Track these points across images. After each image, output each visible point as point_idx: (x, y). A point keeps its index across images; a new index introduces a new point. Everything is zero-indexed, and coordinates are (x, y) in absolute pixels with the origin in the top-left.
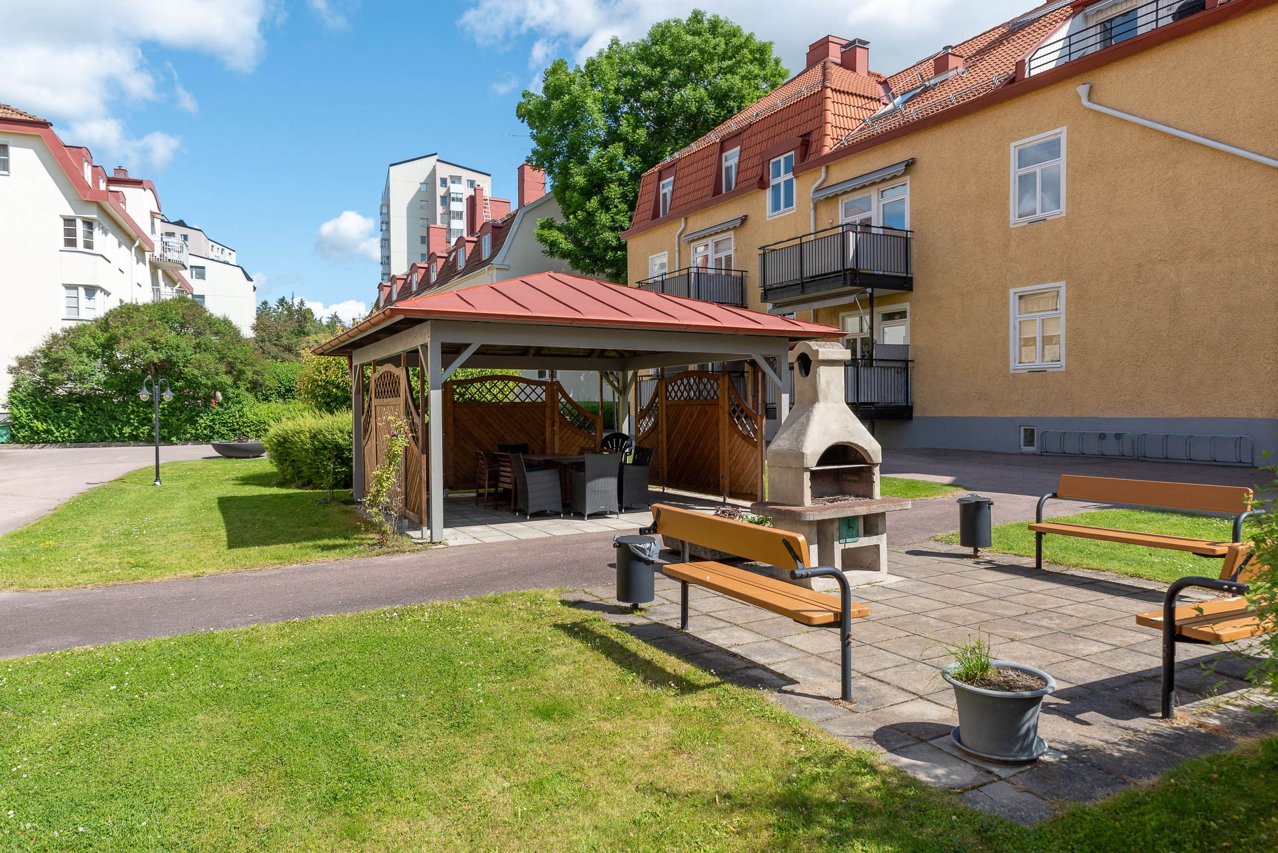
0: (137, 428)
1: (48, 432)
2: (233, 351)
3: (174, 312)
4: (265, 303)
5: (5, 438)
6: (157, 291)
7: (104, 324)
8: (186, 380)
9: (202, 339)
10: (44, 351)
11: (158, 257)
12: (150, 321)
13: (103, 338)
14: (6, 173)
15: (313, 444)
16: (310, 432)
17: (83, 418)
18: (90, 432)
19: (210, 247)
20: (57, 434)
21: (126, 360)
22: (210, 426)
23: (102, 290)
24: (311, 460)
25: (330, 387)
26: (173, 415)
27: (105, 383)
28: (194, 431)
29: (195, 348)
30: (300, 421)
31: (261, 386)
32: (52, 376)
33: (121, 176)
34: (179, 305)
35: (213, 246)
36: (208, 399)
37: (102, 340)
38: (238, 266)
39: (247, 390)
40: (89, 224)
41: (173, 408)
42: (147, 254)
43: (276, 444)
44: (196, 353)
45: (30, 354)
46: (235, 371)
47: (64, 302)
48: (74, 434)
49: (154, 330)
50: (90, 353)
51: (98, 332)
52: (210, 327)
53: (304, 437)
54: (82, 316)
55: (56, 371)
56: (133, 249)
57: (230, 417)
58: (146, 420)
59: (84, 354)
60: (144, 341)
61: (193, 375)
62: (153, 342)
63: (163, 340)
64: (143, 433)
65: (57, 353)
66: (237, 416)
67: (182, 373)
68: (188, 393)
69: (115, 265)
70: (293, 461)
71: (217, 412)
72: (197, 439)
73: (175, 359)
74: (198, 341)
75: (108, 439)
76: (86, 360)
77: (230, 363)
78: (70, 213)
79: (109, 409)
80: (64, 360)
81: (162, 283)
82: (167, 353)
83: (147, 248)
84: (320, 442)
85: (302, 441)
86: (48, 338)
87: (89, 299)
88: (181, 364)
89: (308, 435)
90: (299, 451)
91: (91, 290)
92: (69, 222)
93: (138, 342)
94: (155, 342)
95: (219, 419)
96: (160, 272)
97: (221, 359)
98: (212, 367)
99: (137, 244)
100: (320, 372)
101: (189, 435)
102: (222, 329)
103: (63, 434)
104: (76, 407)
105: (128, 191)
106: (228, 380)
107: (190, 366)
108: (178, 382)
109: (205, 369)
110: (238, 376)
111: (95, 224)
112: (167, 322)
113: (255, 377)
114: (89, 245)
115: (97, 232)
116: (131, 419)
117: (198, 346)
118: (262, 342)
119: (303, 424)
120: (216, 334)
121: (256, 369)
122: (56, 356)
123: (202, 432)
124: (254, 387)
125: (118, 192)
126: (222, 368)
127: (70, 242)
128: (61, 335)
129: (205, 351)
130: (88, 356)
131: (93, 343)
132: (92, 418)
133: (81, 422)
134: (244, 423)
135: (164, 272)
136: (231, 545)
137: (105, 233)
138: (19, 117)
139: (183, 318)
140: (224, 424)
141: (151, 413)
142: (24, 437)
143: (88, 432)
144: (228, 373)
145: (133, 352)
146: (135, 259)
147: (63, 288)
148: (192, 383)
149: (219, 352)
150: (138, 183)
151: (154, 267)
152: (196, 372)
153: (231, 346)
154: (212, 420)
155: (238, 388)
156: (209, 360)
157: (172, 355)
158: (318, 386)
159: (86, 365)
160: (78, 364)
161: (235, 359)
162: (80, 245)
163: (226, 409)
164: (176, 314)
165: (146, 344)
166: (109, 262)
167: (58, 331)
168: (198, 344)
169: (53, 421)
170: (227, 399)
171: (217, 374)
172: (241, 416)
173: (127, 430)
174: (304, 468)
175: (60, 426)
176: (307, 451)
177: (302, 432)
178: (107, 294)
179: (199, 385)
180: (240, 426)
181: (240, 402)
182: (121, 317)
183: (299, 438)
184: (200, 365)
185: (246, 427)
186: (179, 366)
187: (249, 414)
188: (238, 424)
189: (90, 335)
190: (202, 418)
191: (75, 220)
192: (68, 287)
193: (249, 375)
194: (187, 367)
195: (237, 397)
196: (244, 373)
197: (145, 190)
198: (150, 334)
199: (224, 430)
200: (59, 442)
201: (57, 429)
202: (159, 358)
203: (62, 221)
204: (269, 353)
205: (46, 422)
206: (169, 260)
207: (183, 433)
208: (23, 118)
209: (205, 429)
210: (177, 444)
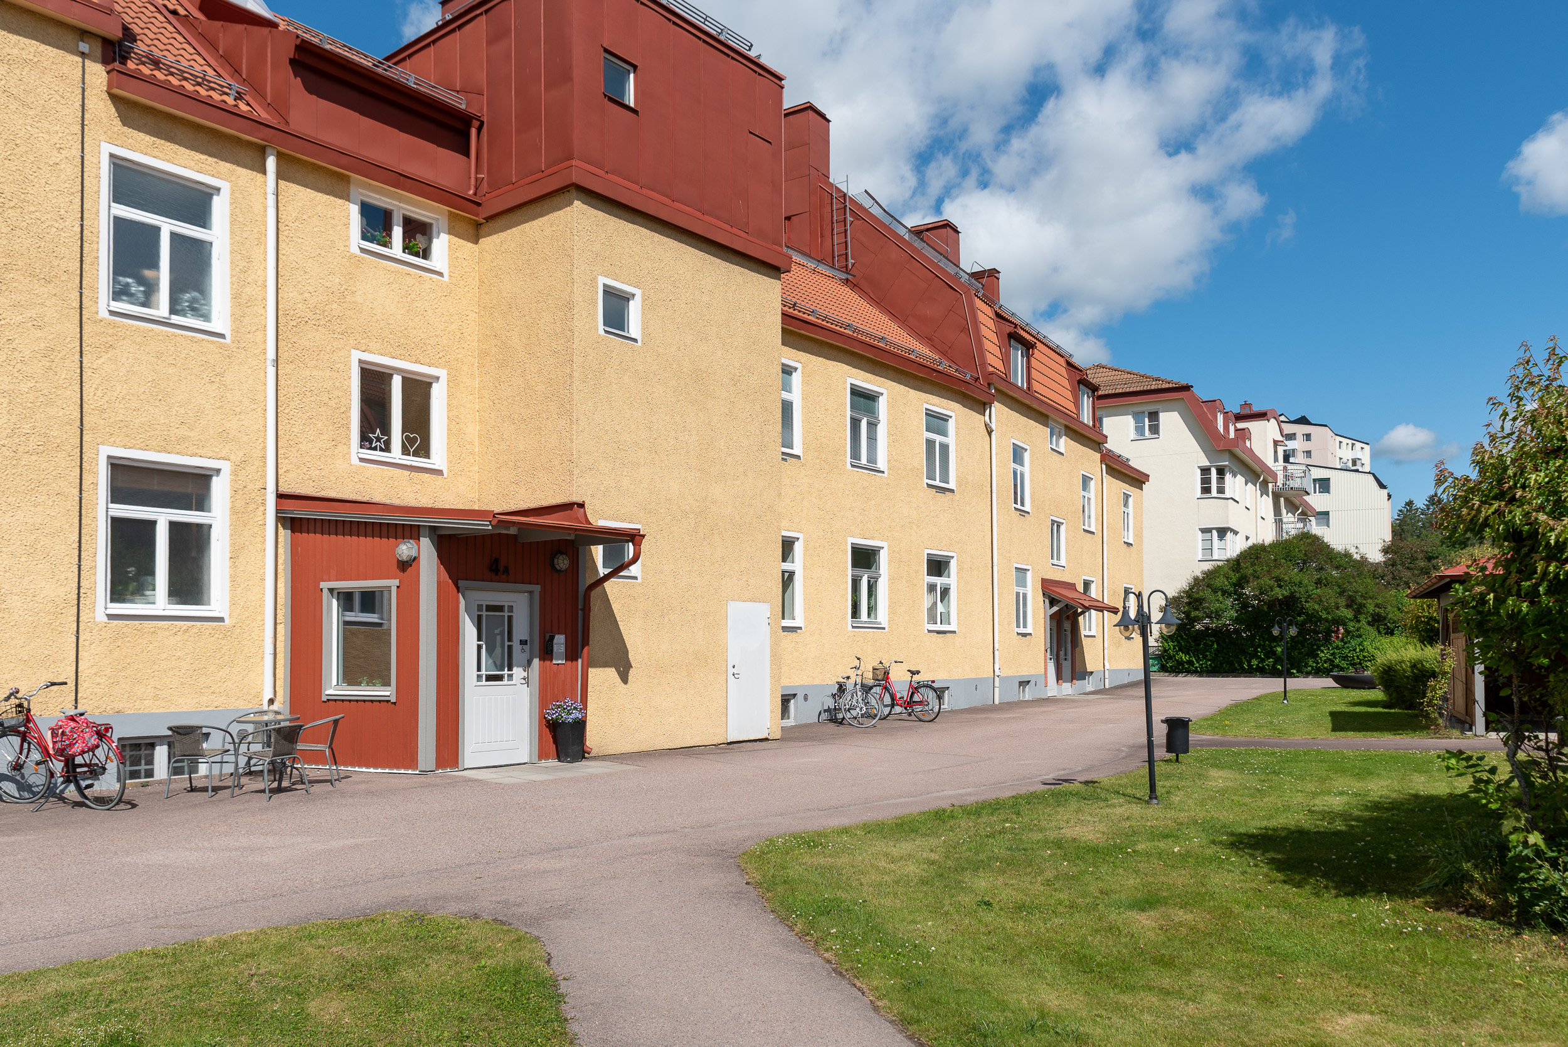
0: (1263, 660)
1: (1190, 663)
2: (1354, 584)
3: (1297, 550)
4: (1410, 503)
5: (1157, 667)
6: (1279, 522)
7: (1236, 564)
8: (1307, 615)
9: (1323, 574)
10: (1187, 592)
11: (1281, 486)
12: (1275, 560)
13: (1234, 577)
14: (1156, 436)
15: (1413, 672)
16: (1411, 662)
17: (1218, 651)
18: (1223, 664)
19: (1338, 443)
20: (1197, 665)
21: (1255, 597)
22: (1330, 660)
23: (1232, 530)
24: (1411, 686)
25: (1431, 622)
26: (1296, 649)
27: (1237, 618)
28: (1315, 665)
29: (1316, 583)
30: (1403, 652)
31: (1385, 618)
32: (1193, 614)
33: (1247, 411)
34: (1302, 542)
35: (1340, 442)
36: (1328, 633)
37: (1234, 580)
38: (1369, 473)
39: (1369, 623)
40: (1221, 472)
41: (1295, 642)
42: (1270, 485)
43: (1382, 672)
44: (1317, 588)
45: (1176, 595)
46: (1356, 604)
47: (1200, 545)
48: (1210, 665)
49: (1279, 569)
50: (1224, 592)
51: (1231, 573)
52: (1331, 562)
53: (1406, 666)
54: (1215, 557)
55: (1197, 609)
56: (1258, 484)
57: (1350, 651)
58: (1271, 653)
59: (1220, 593)
60: (1270, 580)
61: (1314, 609)
62: (1278, 580)
63: (1286, 578)
64: (1268, 665)
65: (1198, 593)
66: (1358, 650)
67: (1304, 609)
68: (1310, 627)
69: (1242, 505)
70: (1397, 687)
71: (1338, 646)
72: (1318, 672)
73: (1298, 595)
74: (1319, 576)
75: (1238, 670)
76: (1221, 599)
77: (1350, 597)
78: (1206, 463)
79: (1239, 642)
80: (1203, 599)
81: (1284, 511)
82: (1290, 589)
83: (1270, 479)
84: (1419, 670)
85: (1404, 670)
86: (1191, 580)
87: (1221, 540)
88: (1303, 600)
89: (1408, 664)
90: (1401, 678)
91: (1222, 532)
92: (1205, 471)
93: (1266, 581)
94: (1280, 580)
95: (1339, 653)
96: (1282, 500)
97: (1341, 594)
98: (1332, 602)
99: (1262, 478)
100: (1423, 609)
101: (1310, 668)
102: (1343, 562)
103: (1202, 665)
104: (1211, 641)
105: (1253, 426)
106: (1348, 614)
107: (1311, 601)
108: (1300, 617)
109: (1325, 604)
110: (1359, 610)
111: (1227, 470)
112: (1291, 560)
113: (1377, 610)
114: (1221, 490)
115: (1228, 477)
116: (1258, 652)
117: (1319, 582)
118: (1393, 565)
119: (1404, 655)
120: (1337, 568)
121: (1379, 602)
122: (1197, 596)
123: (1322, 665)
124: (1377, 621)
125: (1244, 429)
126: (1342, 602)
127: (1206, 490)
128: (1201, 576)
129: (1325, 585)
130: (1223, 595)
131: (1226, 583)
132: (1225, 651)
133: (1215, 654)
134: (1364, 657)
135: (1286, 500)
136: (1334, 730)
137: (1235, 476)
138: (1167, 386)
139: (1305, 555)
140: (1345, 658)
141: (1275, 646)
142: (1171, 667)
143: (1222, 664)
144: (1348, 606)
145: (1260, 590)
146: (1259, 492)
147: (1200, 532)
148: (1313, 618)
149: (1339, 587)
150: (1262, 416)
151: (1276, 496)
152: (1316, 607)
153: (1352, 580)
154: (1332, 654)
155: (1359, 621)
156: (1329, 594)
157: (1295, 591)
158: (1422, 622)
159: (1221, 603)
160: (1214, 602)
161: (1354, 592)
162: (1214, 493)
163: (1345, 643)
164: (1299, 551)
165: (1272, 583)
166: (1238, 502)
167: (1198, 574)
168: (1319, 579)
169: (1193, 654)
170: (1347, 632)
171: (1337, 608)
172: (1361, 650)
173: (1254, 662)
174: (1406, 693)
175: (1199, 658)
176: (1407, 677)
177: (1403, 661)
178: (1236, 533)
179: (1320, 619)
180: (1361, 660)
181: (1360, 636)
182: (1251, 558)
183: (1401, 667)
184: (1321, 601)
185: (1366, 661)
186: (1301, 601)
187: (1369, 648)
188: (1358, 658)
189: (1224, 576)
190: (1322, 651)
191: (1210, 469)
192: (1204, 531)
193: (1371, 607)
194: (1308, 602)
195: (1358, 630)
196: (1364, 606)
197: (1269, 421)
198: (1276, 573)
199: (1344, 664)
200: (1198, 672)
201: (1196, 661)
202: (1283, 594)
203: (1199, 471)
204: (1401, 578)
205: (1189, 655)
206: (1292, 488)
207: (1305, 666)
208: (1171, 385)
209: (1325, 662)
210: (1298, 677)
